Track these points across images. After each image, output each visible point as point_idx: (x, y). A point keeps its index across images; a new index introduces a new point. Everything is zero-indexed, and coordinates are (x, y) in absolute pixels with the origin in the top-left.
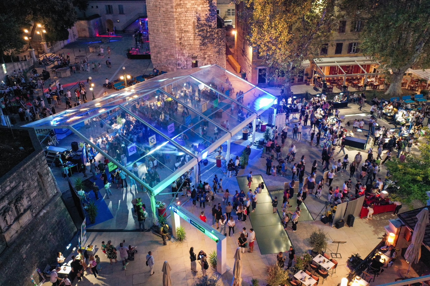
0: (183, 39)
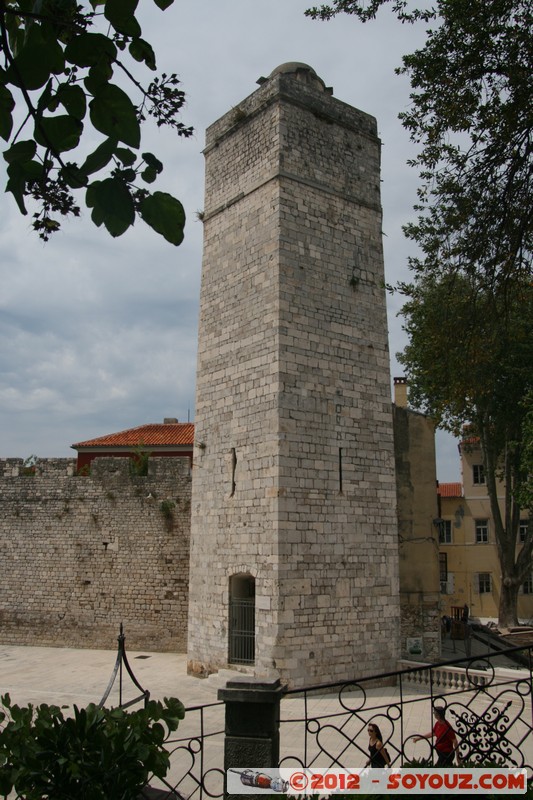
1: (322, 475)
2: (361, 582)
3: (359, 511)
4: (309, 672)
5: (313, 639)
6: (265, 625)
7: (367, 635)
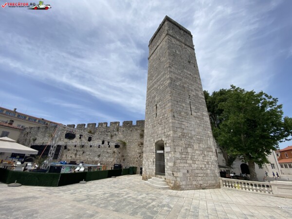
1: (185, 108)
2: (202, 146)
4: (187, 179)
5: (187, 165)
6: (168, 158)
7: (207, 166)
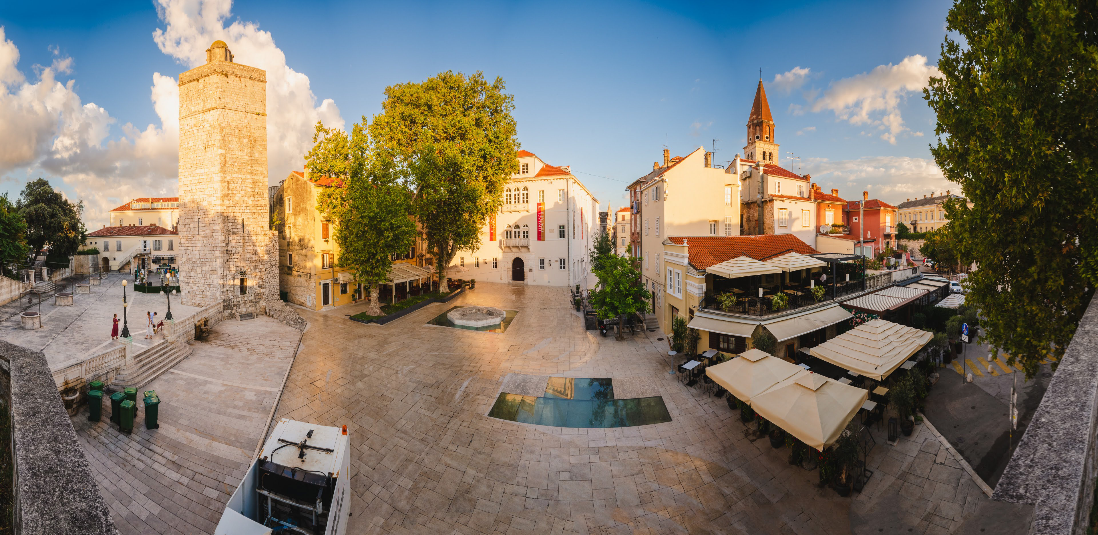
0: (230, 245)
1: (192, 230)
2: (206, 269)
3: (205, 242)
7: (208, 289)
